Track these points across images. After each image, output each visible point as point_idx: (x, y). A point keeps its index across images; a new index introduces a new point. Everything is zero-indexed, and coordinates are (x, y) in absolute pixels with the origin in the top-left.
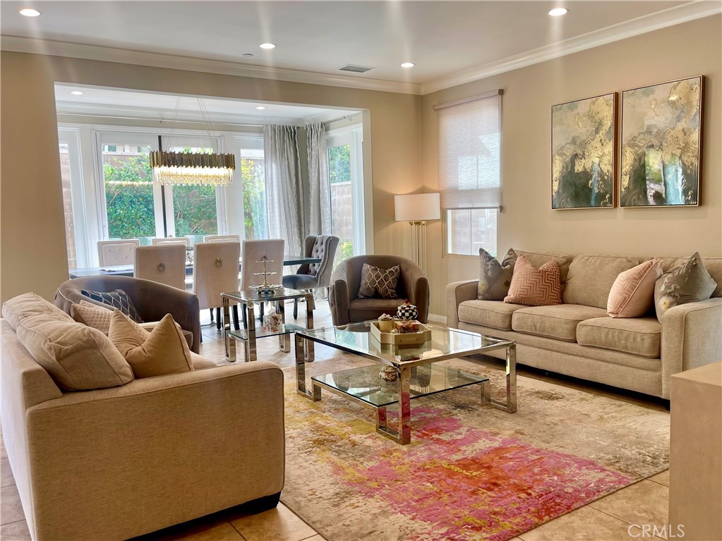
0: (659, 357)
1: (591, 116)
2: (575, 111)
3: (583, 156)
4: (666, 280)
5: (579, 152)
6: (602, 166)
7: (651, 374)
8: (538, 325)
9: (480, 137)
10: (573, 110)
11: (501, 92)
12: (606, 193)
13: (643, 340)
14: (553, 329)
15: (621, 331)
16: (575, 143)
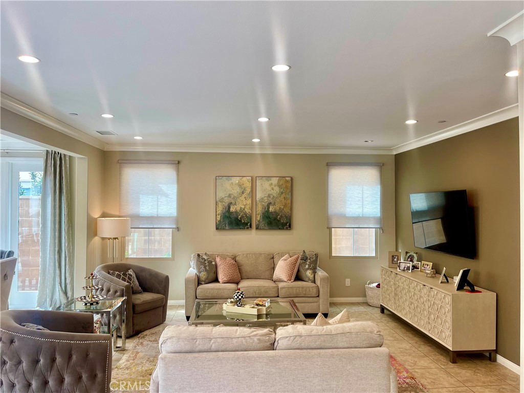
0: (318, 296)
1: (240, 185)
2: (230, 182)
3: (235, 204)
4: (308, 263)
5: (233, 202)
6: (246, 210)
7: (315, 304)
8: (257, 292)
9: (160, 185)
10: (229, 181)
11: (179, 162)
12: (248, 223)
13: (313, 290)
14: (266, 292)
15: (302, 288)
16: (230, 197)
